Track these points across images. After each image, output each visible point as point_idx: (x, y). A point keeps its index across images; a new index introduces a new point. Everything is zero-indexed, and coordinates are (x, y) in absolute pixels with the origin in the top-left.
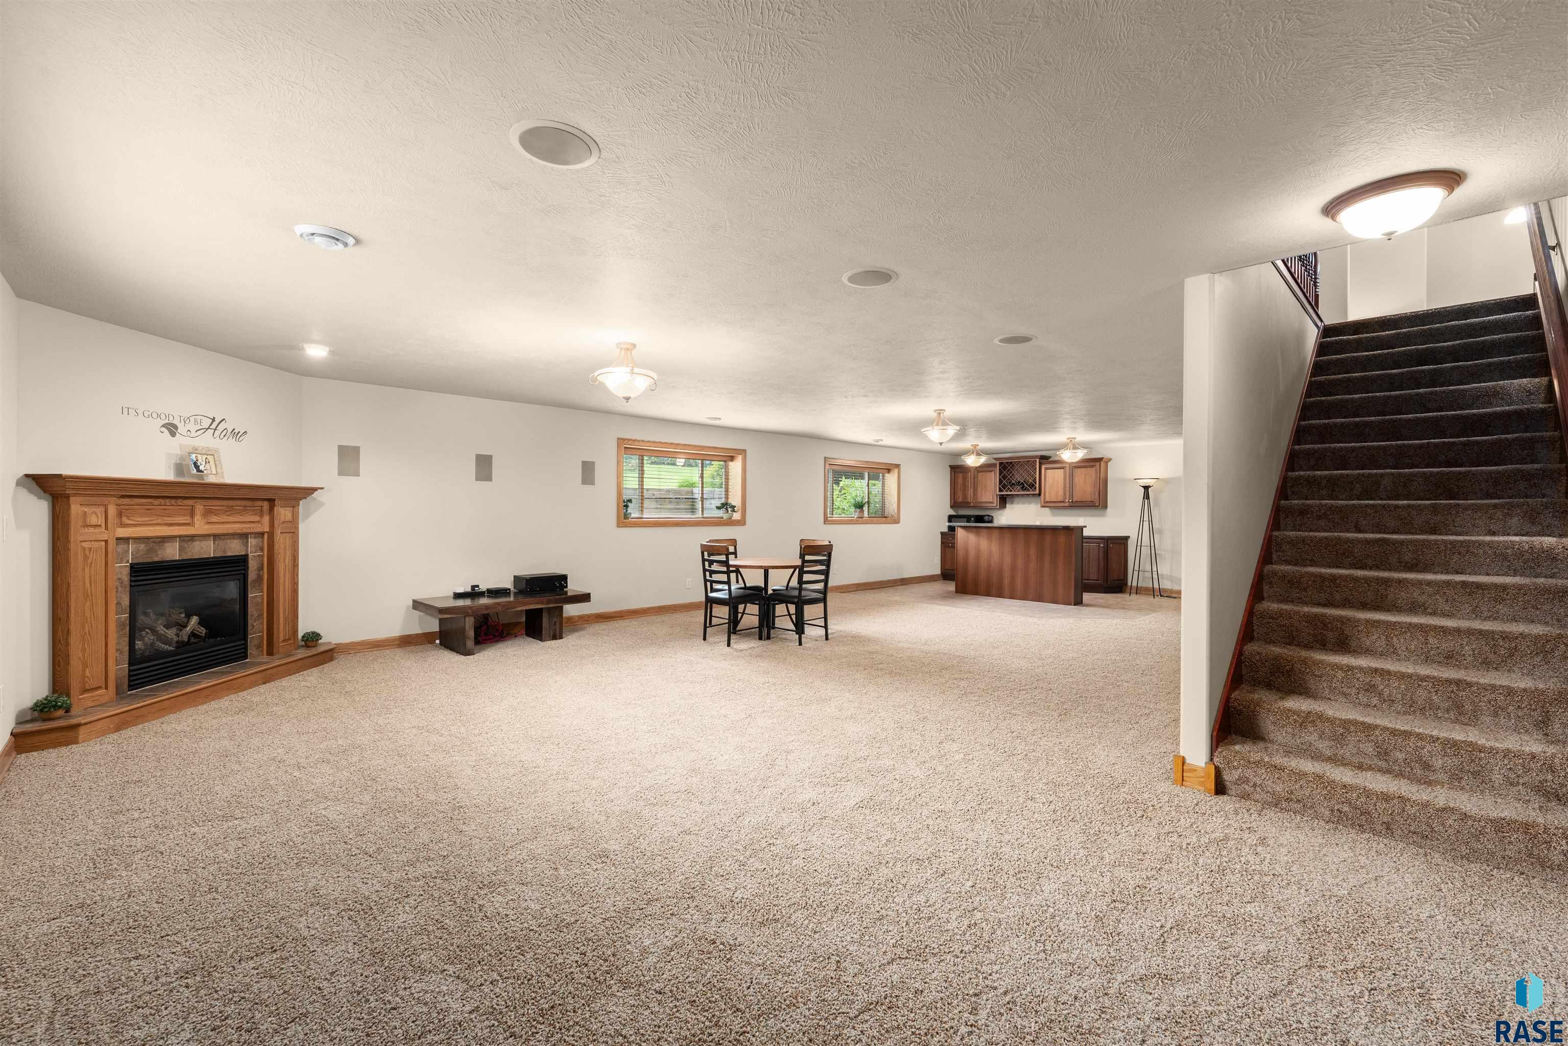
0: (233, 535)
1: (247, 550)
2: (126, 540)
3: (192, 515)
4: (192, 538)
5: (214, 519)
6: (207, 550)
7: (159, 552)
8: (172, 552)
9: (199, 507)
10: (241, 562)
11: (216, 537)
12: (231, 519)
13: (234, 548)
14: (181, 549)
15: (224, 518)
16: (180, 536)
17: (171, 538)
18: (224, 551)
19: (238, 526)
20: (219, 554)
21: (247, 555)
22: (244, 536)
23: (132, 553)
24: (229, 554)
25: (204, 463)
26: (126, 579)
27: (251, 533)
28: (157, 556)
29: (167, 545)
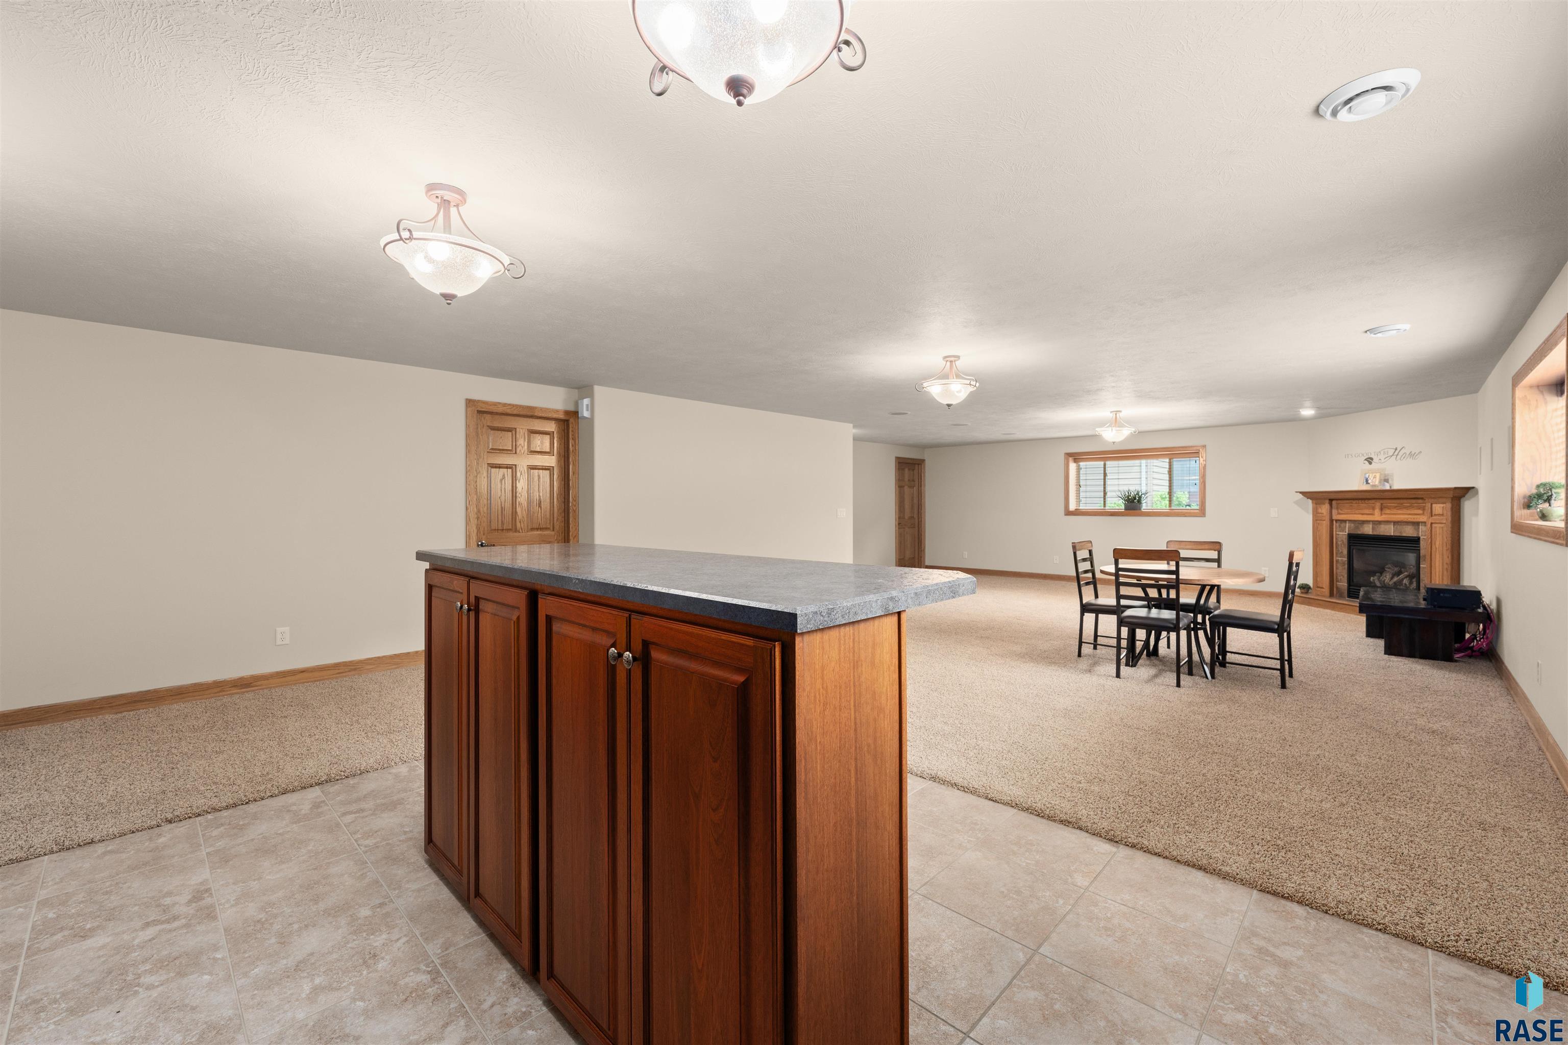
0: (1408, 523)
1: (1418, 534)
2: (1345, 521)
3: (1374, 509)
4: (1380, 522)
5: (1388, 511)
6: (1389, 530)
7: (1361, 529)
8: (1368, 530)
9: (1378, 505)
10: (1417, 540)
11: (1395, 523)
12: (1399, 512)
13: (1408, 532)
14: (1373, 529)
15: (1395, 511)
16: (1372, 521)
17: (1367, 522)
18: (1401, 532)
19: (1407, 516)
20: (1397, 534)
21: (1419, 539)
22: (1416, 524)
23: (1347, 529)
24: (1404, 535)
25: (1372, 478)
26: (1346, 541)
27: (1422, 522)
28: (1360, 531)
29: (1365, 525)
